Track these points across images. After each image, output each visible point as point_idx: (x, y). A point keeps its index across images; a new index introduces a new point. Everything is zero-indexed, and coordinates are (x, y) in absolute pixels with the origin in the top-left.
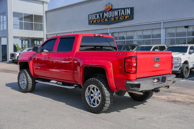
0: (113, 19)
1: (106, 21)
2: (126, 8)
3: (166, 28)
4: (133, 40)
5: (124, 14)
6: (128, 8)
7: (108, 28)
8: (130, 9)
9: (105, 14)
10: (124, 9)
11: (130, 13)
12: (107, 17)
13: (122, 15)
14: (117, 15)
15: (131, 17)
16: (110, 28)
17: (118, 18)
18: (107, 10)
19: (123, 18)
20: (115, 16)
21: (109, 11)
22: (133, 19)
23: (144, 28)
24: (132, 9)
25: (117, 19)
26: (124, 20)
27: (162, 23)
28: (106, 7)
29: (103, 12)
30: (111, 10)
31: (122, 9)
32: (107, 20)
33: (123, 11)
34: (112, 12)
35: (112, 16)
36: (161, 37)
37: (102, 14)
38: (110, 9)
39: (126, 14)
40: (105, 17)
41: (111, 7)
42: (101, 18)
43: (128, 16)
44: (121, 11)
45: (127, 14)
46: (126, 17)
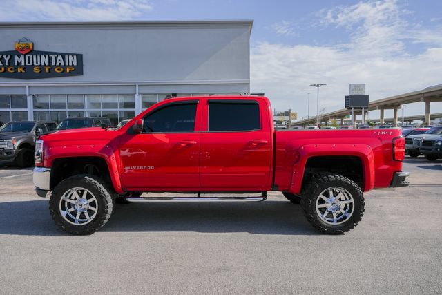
0: (37, 70)
1: (19, 71)
2: (68, 54)
3: (142, 94)
4: (84, 110)
5: (63, 64)
6: (73, 55)
7: (25, 86)
8: (75, 57)
9: (16, 58)
10: (63, 55)
11: (75, 64)
12: (23, 64)
13: (58, 64)
14: (47, 64)
15: (78, 70)
16: (29, 86)
17: (49, 69)
19: (62, 70)
20: (43, 64)
21: (26, 54)
22: (82, 74)
23: (105, 91)
24: (80, 57)
25: (47, 71)
26: (64, 74)
27: (137, 86)
28: (17, 46)
29: (12, 54)
30: (32, 52)
31: (58, 54)
32: (23, 71)
33: (60, 57)
34: (35, 57)
35: (35, 64)
36: (134, 108)
37: (9, 57)
38: (28, 51)
39: (67, 64)
40: (16, 64)
41: (31, 47)
42: (7, 64)
43: (73, 69)
44: (56, 58)
45: (71, 64)
46: (68, 70)
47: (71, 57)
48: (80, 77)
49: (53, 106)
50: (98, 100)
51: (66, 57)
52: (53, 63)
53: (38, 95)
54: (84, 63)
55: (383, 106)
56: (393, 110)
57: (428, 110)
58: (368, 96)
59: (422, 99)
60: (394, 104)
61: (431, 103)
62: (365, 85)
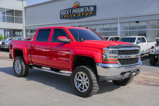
0: (80, 15)
1: (74, 16)
2: (91, 6)
3: (121, 23)
5: (88, 11)
6: (92, 6)
7: (76, 22)
8: (93, 7)
9: (73, 10)
10: (89, 7)
11: (93, 10)
12: (75, 13)
13: (87, 11)
14: (83, 12)
15: (94, 13)
17: (84, 14)
18: (75, 7)
19: (88, 14)
20: (82, 12)
21: (77, 8)
22: (96, 15)
24: (95, 7)
25: (83, 15)
27: (118, 19)
28: (74, 5)
29: (72, 9)
30: (78, 7)
31: (87, 6)
32: (75, 16)
33: (88, 8)
34: (79, 9)
35: (79, 12)
36: (117, 30)
37: (71, 10)
38: (77, 6)
39: (90, 11)
40: (73, 13)
41: (78, 5)
42: (70, 13)
43: (92, 13)
44: (86, 8)
45: (91, 11)
46: (90, 14)
48: (95, 16)
52: (85, 11)
53: (80, 26)
54: (97, 10)
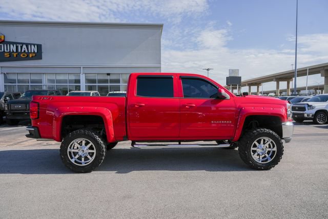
0: (7, 55)
2: (31, 44)
3: (85, 74)
4: (42, 84)
5: (26, 51)
6: (34, 45)
8: (36, 46)
10: (27, 45)
11: (36, 51)
13: (23, 51)
14: (15, 51)
15: (38, 56)
16: (1, 67)
19: (26, 55)
20: (11, 51)
22: (41, 59)
23: (58, 71)
24: (39, 47)
25: (15, 56)
26: (28, 58)
27: (82, 68)
30: (3, 42)
31: (23, 44)
33: (24, 46)
34: (5, 45)
35: (6, 51)
38: (1, 41)
39: (30, 51)
41: (3, 39)
43: (34, 55)
44: (21, 47)
45: (33, 51)
46: (31, 56)
47: (33, 47)
48: (40, 61)
49: (19, 81)
50: (53, 77)
51: (29, 46)
52: (19, 50)
53: (8, 73)
54: (43, 51)
55: (251, 84)
56: (256, 87)
57: (278, 87)
58: (241, 77)
59: (274, 79)
60: (257, 83)
61: (280, 82)
62: (238, 70)
